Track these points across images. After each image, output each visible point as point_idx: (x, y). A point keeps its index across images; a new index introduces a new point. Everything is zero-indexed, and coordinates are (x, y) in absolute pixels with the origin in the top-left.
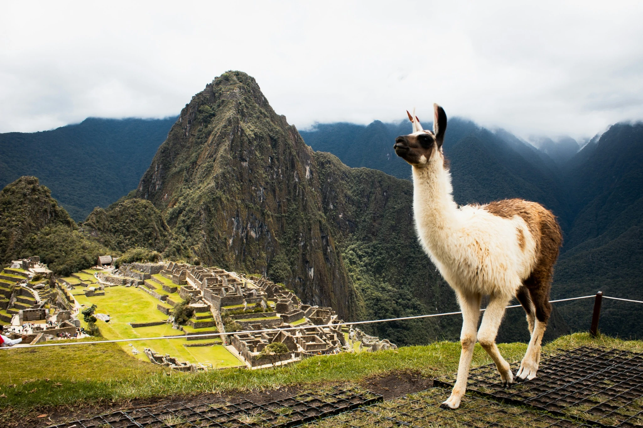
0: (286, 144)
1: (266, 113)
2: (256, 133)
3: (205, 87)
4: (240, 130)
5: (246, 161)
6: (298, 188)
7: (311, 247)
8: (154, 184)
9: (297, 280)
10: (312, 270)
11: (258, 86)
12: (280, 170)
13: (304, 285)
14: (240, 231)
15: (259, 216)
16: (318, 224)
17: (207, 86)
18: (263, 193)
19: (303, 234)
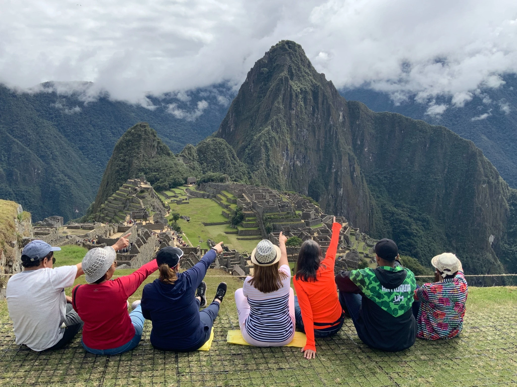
0: (324, 95)
1: (309, 72)
2: (302, 88)
3: (264, 55)
4: (289, 86)
5: (294, 110)
6: (332, 129)
7: (342, 173)
8: (229, 127)
9: (330, 197)
10: (342, 189)
11: (304, 52)
12: (319, 116)
13: (336, 200)
14: (289, 161)
15: (303, 150)
16: (348, 156)
17: (266, 53)
18: (306, 133)
19: (335, 163)
